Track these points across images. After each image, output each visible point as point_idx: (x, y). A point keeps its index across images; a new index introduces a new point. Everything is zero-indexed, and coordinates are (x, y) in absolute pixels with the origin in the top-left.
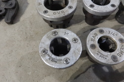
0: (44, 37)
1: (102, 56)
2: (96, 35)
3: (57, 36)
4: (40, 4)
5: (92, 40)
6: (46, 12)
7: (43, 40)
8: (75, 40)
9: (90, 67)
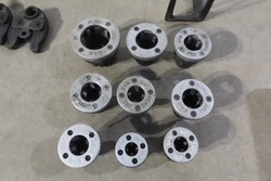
0: (77, 81)
1: (127, 105)
2: (128, 83)
3: (90, 81)
4: (75, 38)
6: (81, 50)
7: (75, 84)
8: (106, 87)
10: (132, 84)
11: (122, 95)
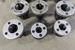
0: (13, 3)
1: (36, 11)
2: (36, 3)
3: (19, 3)
5: (34, 5)
7: (12, 4)
8: (26, 4)
9: (36, 21)
10: (38, 3)
11: (33, 7)
